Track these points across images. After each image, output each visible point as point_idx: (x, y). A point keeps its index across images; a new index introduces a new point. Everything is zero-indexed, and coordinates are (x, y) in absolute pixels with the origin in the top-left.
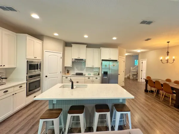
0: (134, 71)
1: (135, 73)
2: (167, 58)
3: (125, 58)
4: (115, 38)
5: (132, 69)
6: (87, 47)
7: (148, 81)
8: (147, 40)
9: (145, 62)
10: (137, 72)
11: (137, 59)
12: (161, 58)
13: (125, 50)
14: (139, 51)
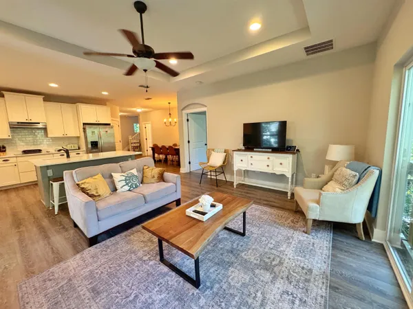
0: (135, 141)
1: (136, 145)
2: (170, 120)
3: (119, 120)
4: (105, 93)
5: (130, 138)
6: (45, 100)
7: (155, 149)
8: (148, 99)
9: (149, 126)
10: (140, 143)
11: (137, 122)
12: (165, 120)
13: (118, 108)
14: (139, 110)
